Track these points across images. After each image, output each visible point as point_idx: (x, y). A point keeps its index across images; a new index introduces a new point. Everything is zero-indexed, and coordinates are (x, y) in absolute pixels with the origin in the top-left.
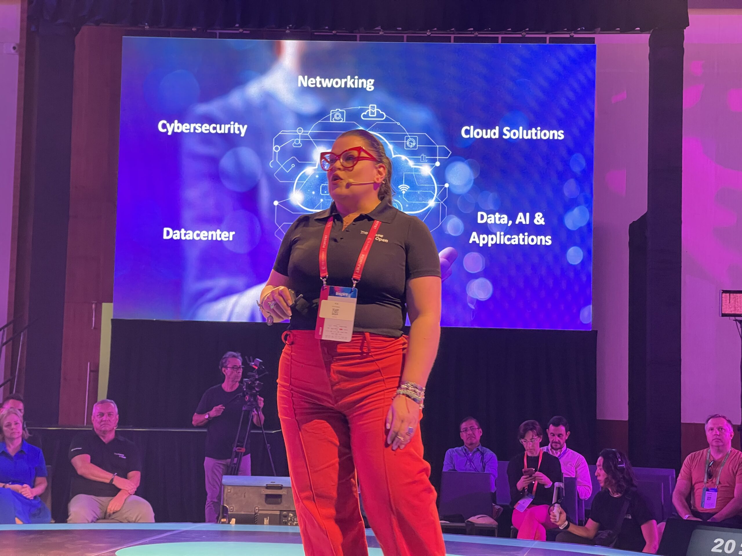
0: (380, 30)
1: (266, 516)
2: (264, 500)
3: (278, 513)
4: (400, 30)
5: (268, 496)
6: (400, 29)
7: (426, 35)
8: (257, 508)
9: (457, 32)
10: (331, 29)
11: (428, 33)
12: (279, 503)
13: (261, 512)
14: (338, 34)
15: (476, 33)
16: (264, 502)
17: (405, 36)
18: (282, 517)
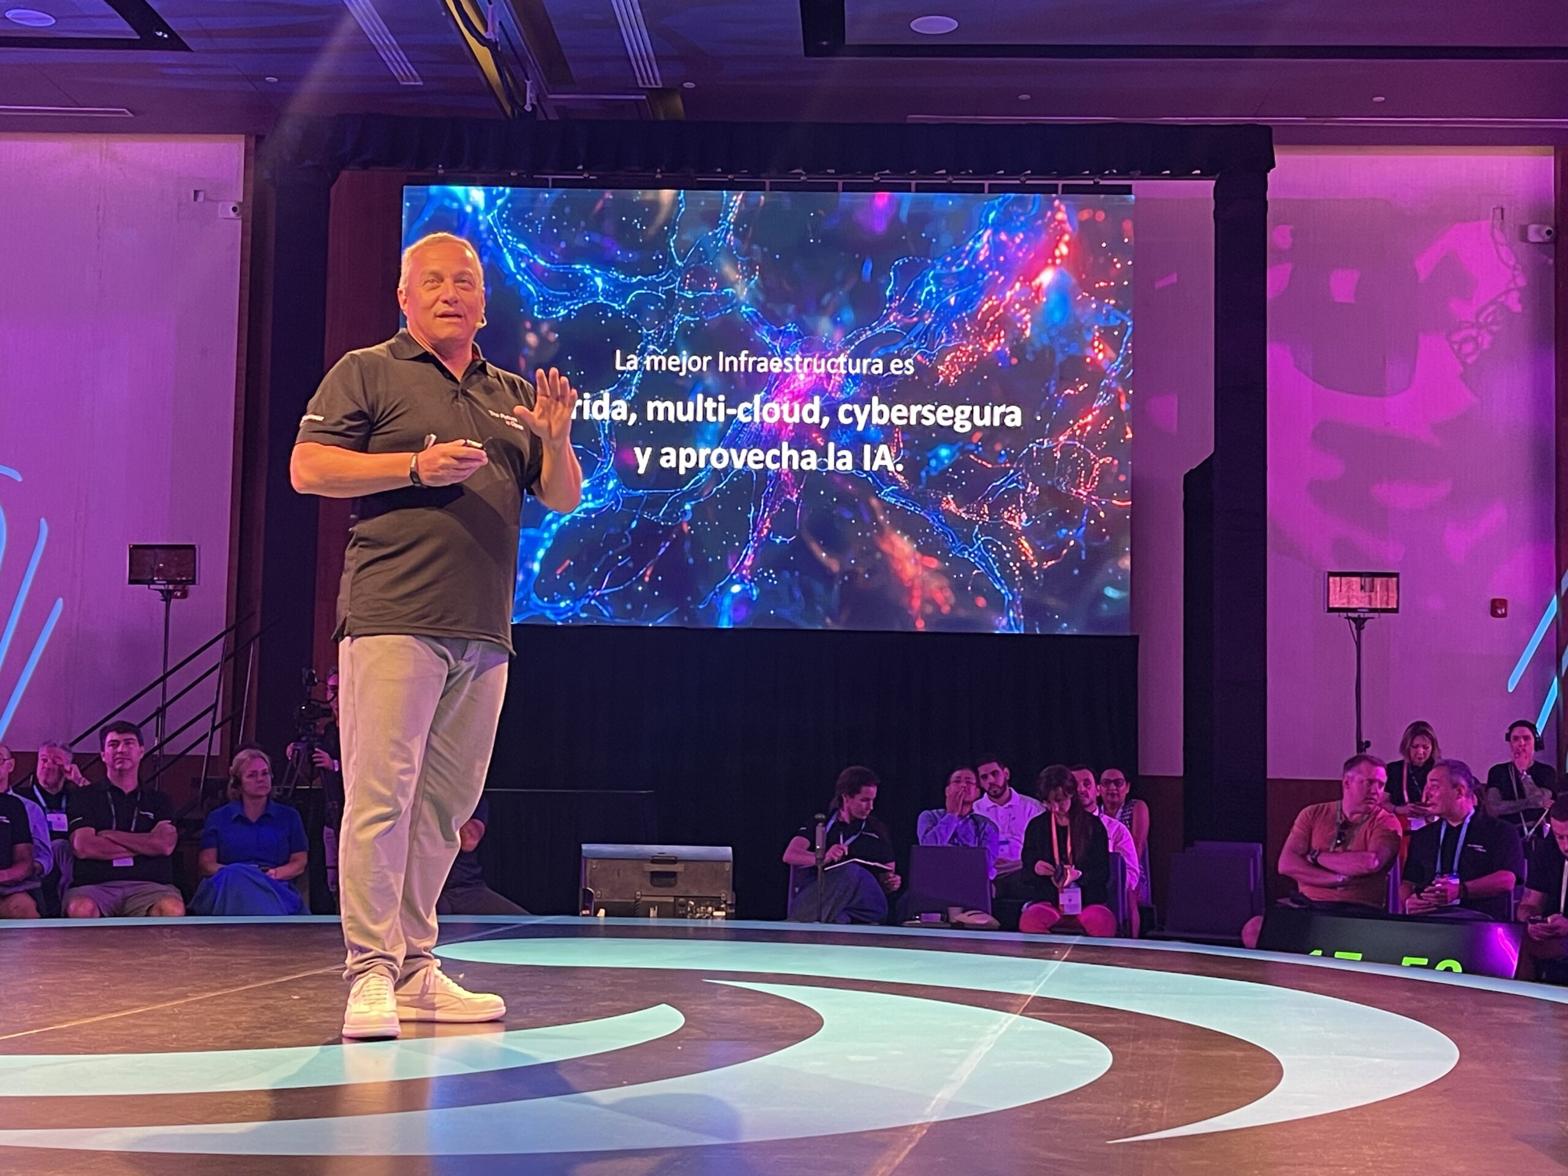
0: (801, 174)
1: (653, 904)
2: (649, 880)
3: (672, 900)
4: (832, 174)
5: (654, 874)
6: (833, 171)
7: (872, 181)
8: (638, 893)
9: (921, 176)
10: (725, 172)
11: (876, 179)
12: (671, 886)
13: (644, 899)
14: (736, 180)
15: (950, 178)
16: (649, 884)
17: (840, 182)
18: (678, 907)
